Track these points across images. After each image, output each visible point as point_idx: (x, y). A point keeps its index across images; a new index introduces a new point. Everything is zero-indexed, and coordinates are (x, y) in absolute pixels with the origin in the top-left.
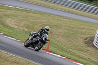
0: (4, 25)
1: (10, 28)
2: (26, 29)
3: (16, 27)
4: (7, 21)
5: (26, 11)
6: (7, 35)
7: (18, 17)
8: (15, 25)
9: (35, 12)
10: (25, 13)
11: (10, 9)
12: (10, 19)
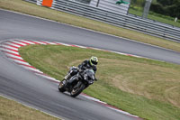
0: (109, 88)
1: (120, 92)
2: (148, 96)
3: (131, 91)
4: (114, 79)
5: (150, 62)
6: (114, 106)
7: (136, 73)
8: (130, 87)
9: (166, 64)
10: (147, 65)
11: (120, 59)
12: (120, 77)
